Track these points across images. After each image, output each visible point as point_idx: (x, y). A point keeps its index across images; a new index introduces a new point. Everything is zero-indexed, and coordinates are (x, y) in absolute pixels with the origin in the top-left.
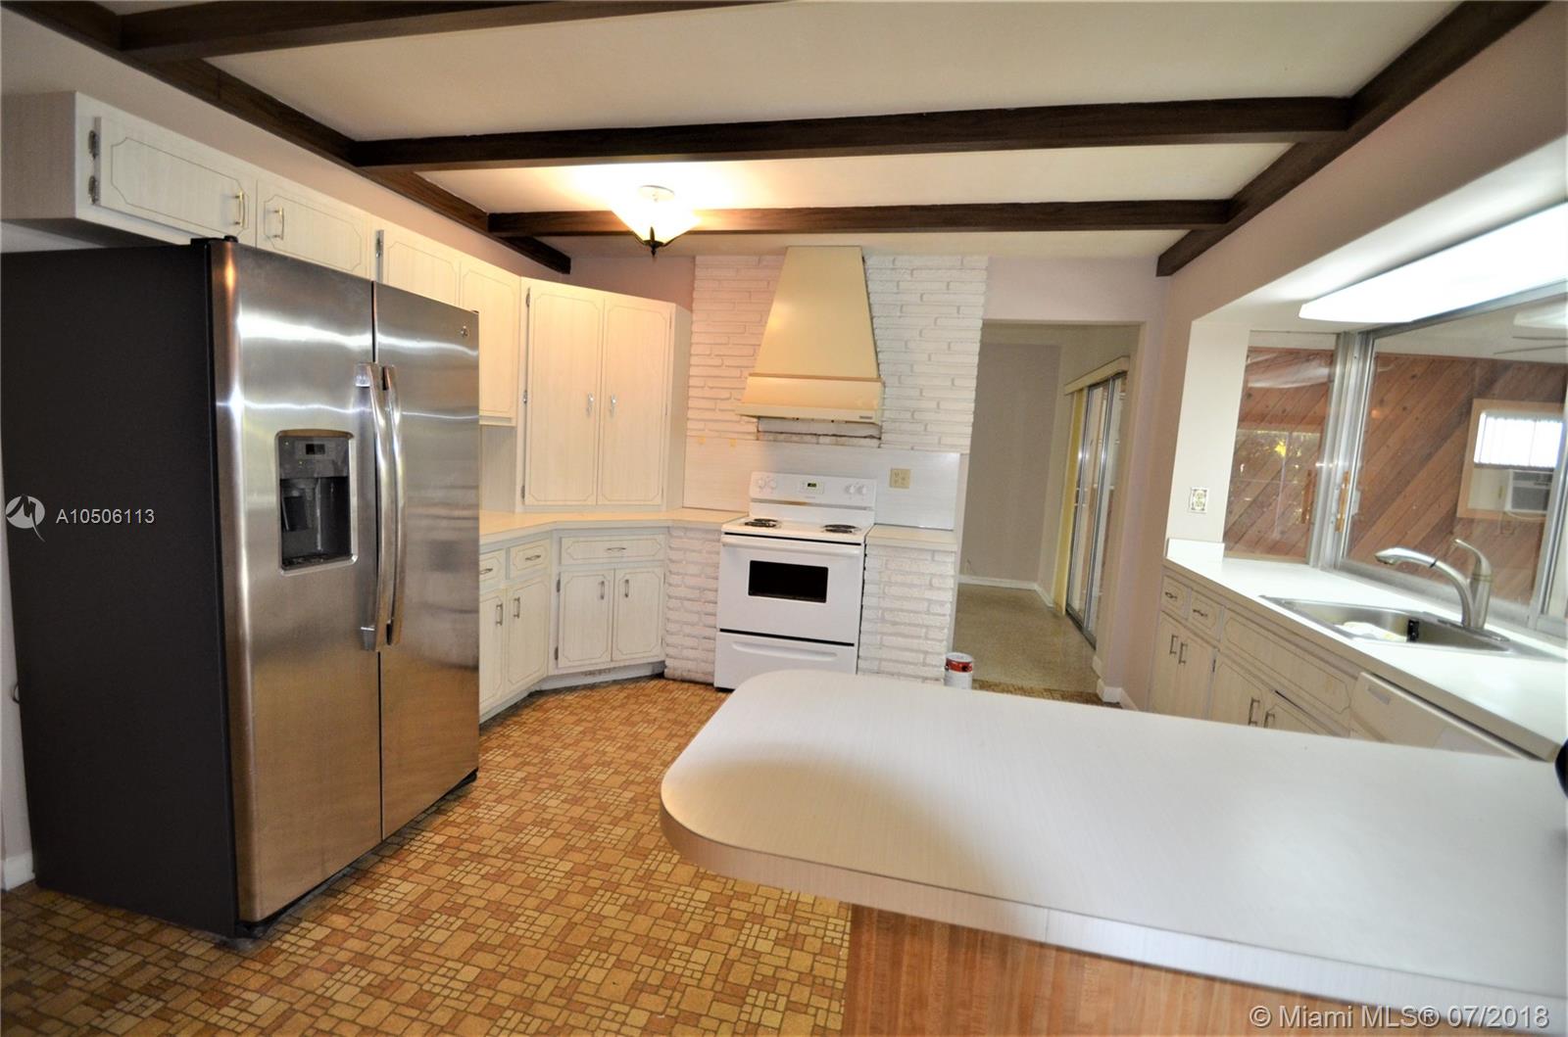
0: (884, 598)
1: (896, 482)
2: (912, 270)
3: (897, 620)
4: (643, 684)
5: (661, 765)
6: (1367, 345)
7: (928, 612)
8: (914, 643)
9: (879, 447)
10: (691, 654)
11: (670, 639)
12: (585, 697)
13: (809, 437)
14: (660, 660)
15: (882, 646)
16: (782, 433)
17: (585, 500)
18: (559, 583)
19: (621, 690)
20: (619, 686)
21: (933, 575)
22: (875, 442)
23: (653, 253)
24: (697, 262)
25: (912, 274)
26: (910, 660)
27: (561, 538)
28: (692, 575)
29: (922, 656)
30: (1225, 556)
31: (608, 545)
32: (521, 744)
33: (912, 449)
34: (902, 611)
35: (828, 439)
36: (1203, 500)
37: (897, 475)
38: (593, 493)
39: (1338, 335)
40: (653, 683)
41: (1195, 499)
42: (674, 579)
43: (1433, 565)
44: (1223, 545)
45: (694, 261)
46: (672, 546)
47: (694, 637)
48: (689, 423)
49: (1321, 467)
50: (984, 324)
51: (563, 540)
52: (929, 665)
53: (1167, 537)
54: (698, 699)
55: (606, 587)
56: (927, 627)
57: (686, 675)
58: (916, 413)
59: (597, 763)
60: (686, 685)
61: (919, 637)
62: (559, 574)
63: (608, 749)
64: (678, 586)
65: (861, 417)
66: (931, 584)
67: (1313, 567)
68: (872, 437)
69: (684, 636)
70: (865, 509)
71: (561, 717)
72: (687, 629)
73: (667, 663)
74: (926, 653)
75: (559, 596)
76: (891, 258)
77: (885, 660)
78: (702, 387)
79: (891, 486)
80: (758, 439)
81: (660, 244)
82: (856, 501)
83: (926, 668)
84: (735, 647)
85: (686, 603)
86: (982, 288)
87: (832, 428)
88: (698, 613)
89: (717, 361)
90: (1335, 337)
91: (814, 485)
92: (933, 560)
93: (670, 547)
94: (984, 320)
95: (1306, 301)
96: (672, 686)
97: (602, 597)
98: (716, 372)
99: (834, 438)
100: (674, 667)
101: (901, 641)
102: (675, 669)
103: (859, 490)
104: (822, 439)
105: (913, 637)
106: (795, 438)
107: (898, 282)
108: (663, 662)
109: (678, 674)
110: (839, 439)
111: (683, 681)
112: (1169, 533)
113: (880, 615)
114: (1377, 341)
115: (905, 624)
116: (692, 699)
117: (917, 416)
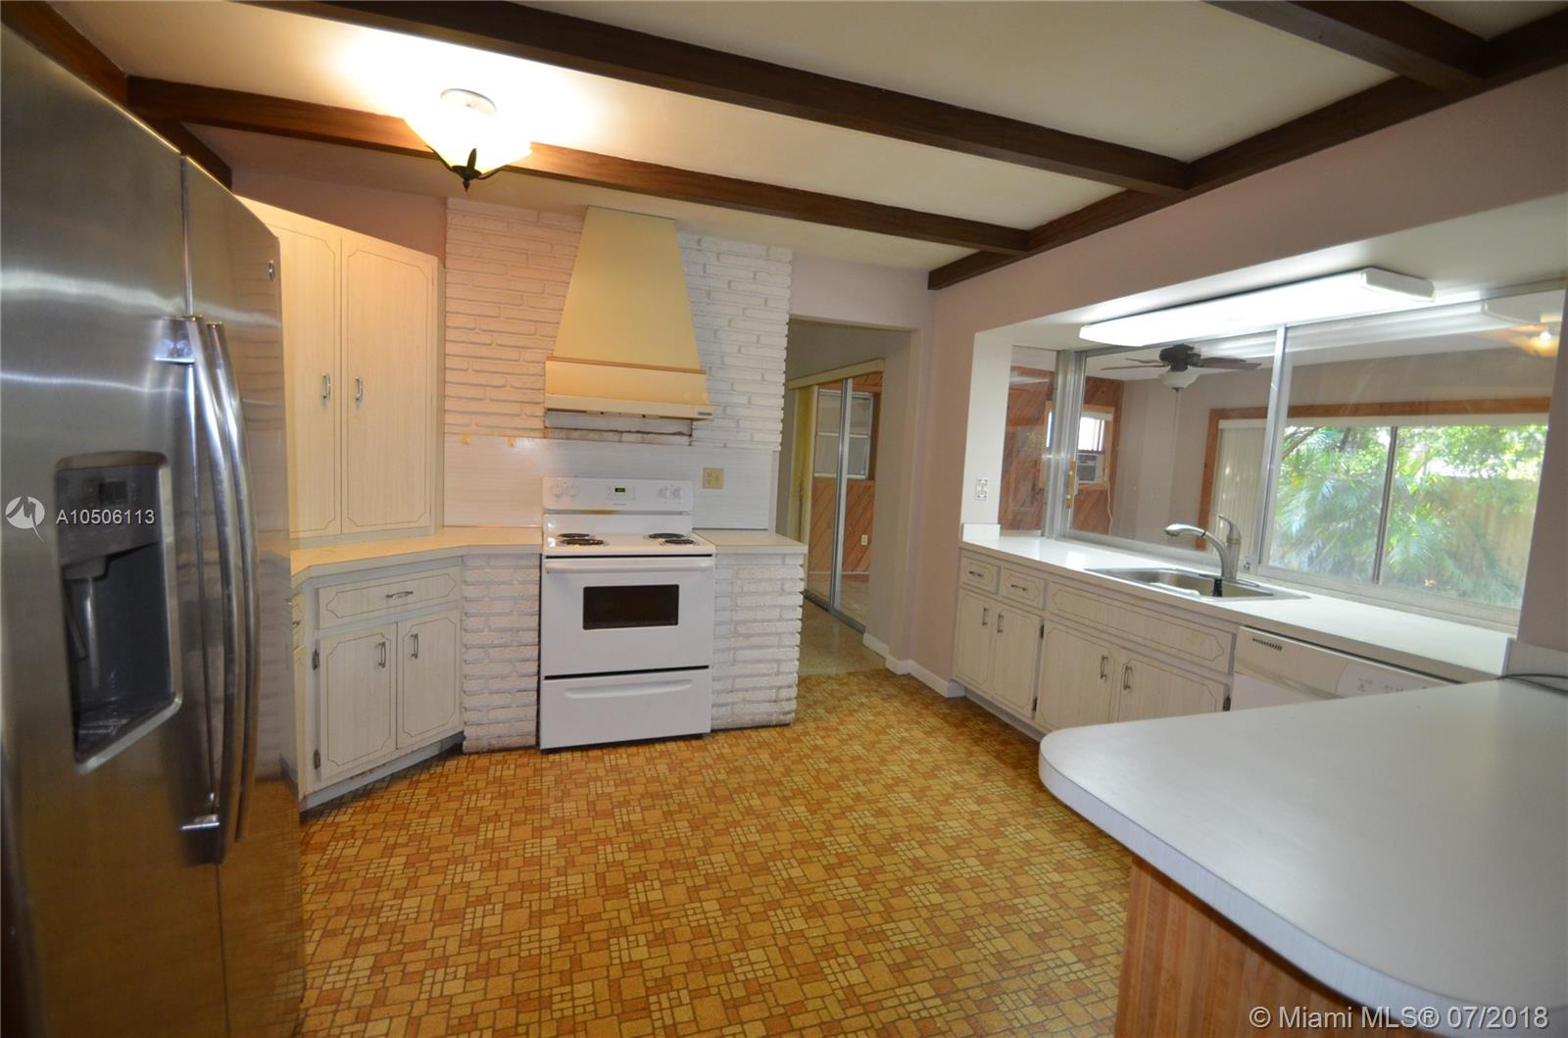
0: (736, 611)
1: (709, 482)
2: (719, 254)
3: (751, 631)
4: (439, 770)
5: (559, 875)
6: (1080, 359)
7: (781, 619)
8: (769, 653)
9: (690, 445)
10: (500, 714)
11: (469, 702)
12: (369, 810)
13: (611, 434)
14: (457, 732)
15: (734, 662)
16: (575, 429)
17: (324, 529)
18: (316, 655)
19: (414, 785)
20: (406, 783)
21: (783, 580)
22: (685, 440)
23: (466, 186)
24: (449, 205)
25: (718, 260)
26: (766, 672)
27: (317, 590)
28: (500, 614)
29: (775, 665)
30: (1001, 535)
31: (387, 591)
32: (323, 913)
33: (725, 447)
34: (755, 621)
35: (633, 437)
36: (985, 489)
37: (710, 475)
38: (335, 518)
39: (1058, 352)
40: (451, 764)
41: (979, 488)
42: (472, 623)
43: (1204, 534)
44: (999, 526)
45: (445, 204)
46: (468, 579)
47: (504, 692)
48: (447, 416)
49: (1050, 459)
50: (790, 320)
51: (322, 592)
52: (783, 673)
53: (961, 522)
54: (529, 771)
55: (388, 648)
56: (780, 634)
57: (495, 743)
58: (728, 408)
59: (468, 904)
60: (499, 757)
61: (772, 646)
62: (317, 643)
63: (468, 877)
64: (481, 631)
65: (700, 414)
66: (783, 590)
67: (1048, 538)
68: (680, 434)
69: (491, 693)
70: (681, 513)
71: (354, 851)
72: (495, 685)
73: (466, 734)
74: (778, 662)
75: (317, 676)
76: (696, 237)
77: (740, 676)
78: (465, 370)
79: (704, 487)
80: (545, 438)
81: (477, 174)
82: (672, 504)
83: (780, 677)
84: (569, 695)
85: (491, 651)
86: (788, 281)
87: (637, 425)
88: (509, 661)
89: (486, 338)
90: (1055, 353)
91: (623, 490)
92: (784, 563)
93: (465, 582)
94: (791, 315)
95: (1083, 325)
96: (483, 762)
97: (382, 665)
98: (484, 351)
99: (640, 435)
100: (475, 736)
101: (756, 654)
102: (478, 739)
103: (676, 493)
104: (626, 437)
105: (768, 647)
106: (592, 435)
107: (705, 265)
108: (462, 732)
109: (484, 744)
110: (645, 436)
111: (492, 751)
112: (963, 519)
113: (733, 630)
114: (1088, 359)
115: (759, 635)
116: (521, 772)
117: (729, 411)
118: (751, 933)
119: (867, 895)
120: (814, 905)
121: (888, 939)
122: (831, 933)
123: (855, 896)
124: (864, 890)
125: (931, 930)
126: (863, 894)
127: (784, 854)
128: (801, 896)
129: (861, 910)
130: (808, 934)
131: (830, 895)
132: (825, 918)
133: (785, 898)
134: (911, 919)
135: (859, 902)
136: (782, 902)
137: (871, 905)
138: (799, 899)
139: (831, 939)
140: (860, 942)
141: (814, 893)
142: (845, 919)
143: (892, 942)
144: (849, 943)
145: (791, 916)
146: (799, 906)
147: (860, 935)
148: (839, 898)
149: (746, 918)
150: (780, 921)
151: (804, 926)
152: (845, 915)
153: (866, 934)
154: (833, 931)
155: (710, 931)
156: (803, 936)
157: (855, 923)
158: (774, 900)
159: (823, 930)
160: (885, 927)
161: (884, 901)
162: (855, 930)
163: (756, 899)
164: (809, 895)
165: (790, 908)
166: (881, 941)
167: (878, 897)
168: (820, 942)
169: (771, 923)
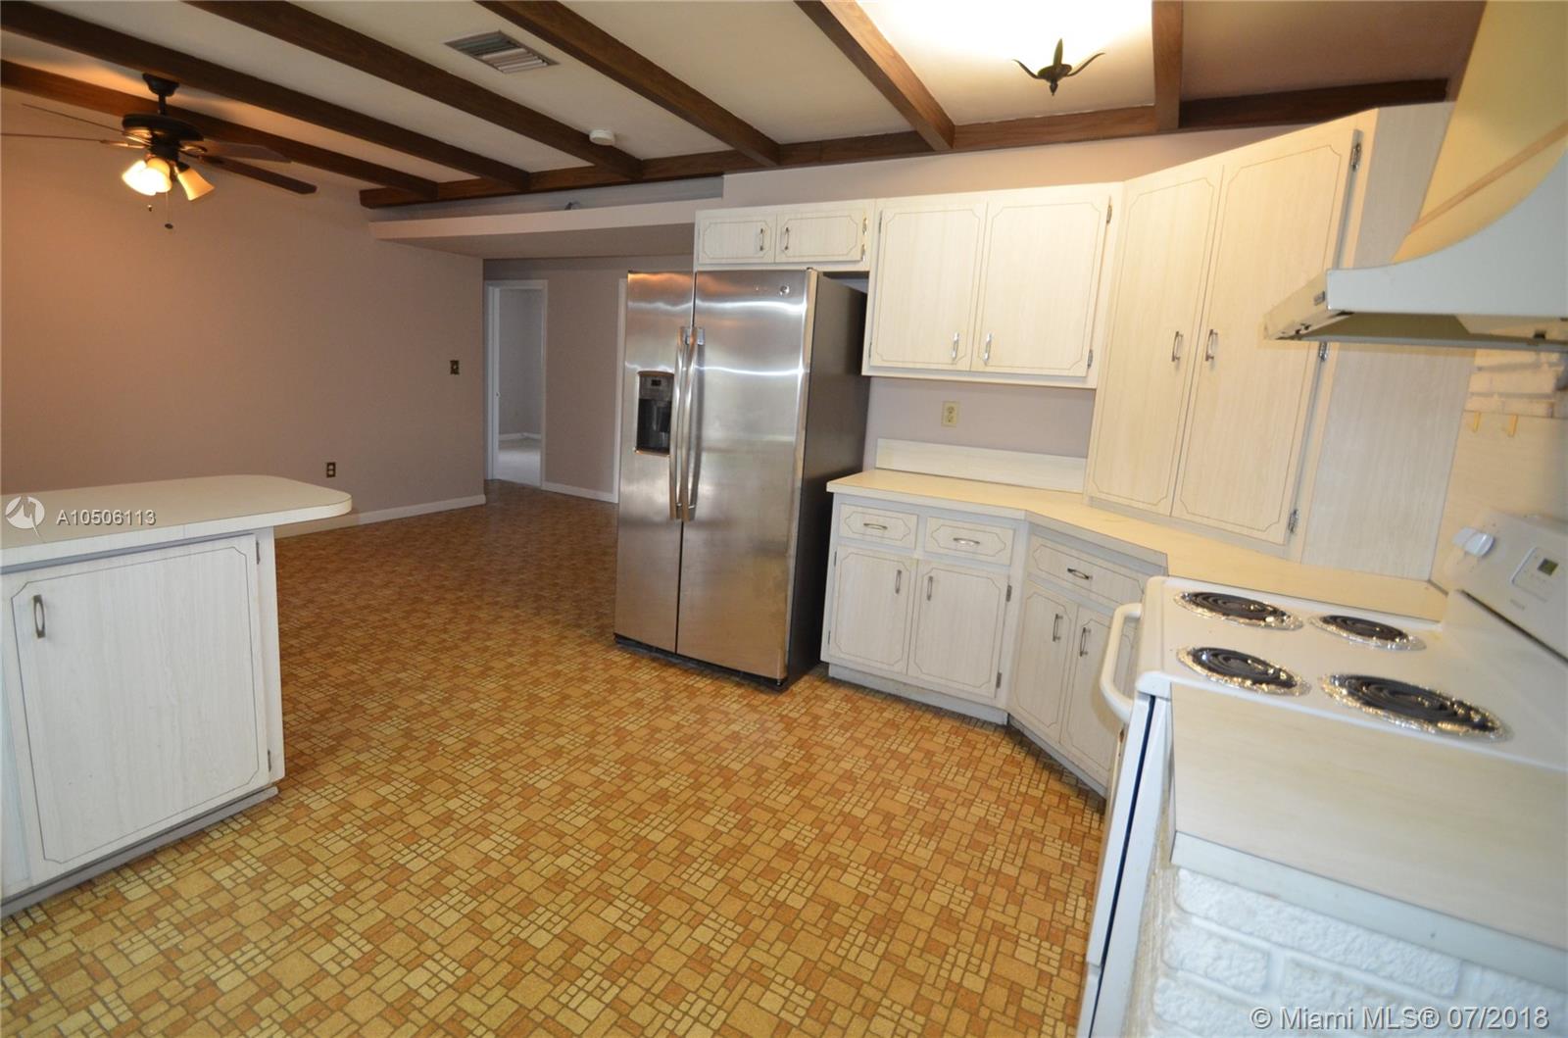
118: (600, 833)
119: (510, 932)
120: (564, 887)
121: (466, 893)
122: (529, 868)
123: (524, 923)
124: (518, 937)
125: (417, 928)
126: (516, 931)
127: (646, 933)
128: (584, 890)
129: (510, 909)
130: (549, 858)
131: (554, 907)
132: (542, 880)
133: (597, 878)
134: (446, 929)
135: (516, 918)
136: (597, 873)
137: (500, 921)
138: (583, 885)
139: (525, 864)
140: (495, 876)
141: (572, 901)
142: (522, 890)
143: (461, 891)
144: (506, 869)
145: (578, 864)
146: (577, 878)
147: (499, 881)
148: (540, 910)
149: (615, 841)
150: (584, 855)
151: (559, 862)
152: (523, 895)
153: (492, 887)
154: (528, 871)
155: (634, 818)
156: (553, 853)
157: (510, 891)
158: (607, 870)
159: (538, 867)
160: (475, 903)
161: (486, 936)
162: (505, 884)
163: (624, 863)
164: (576, 895)
165: (584, 872)
166: (473, 887)
167: (496, 937)
168: (534, 856)
169: (590, 850)
